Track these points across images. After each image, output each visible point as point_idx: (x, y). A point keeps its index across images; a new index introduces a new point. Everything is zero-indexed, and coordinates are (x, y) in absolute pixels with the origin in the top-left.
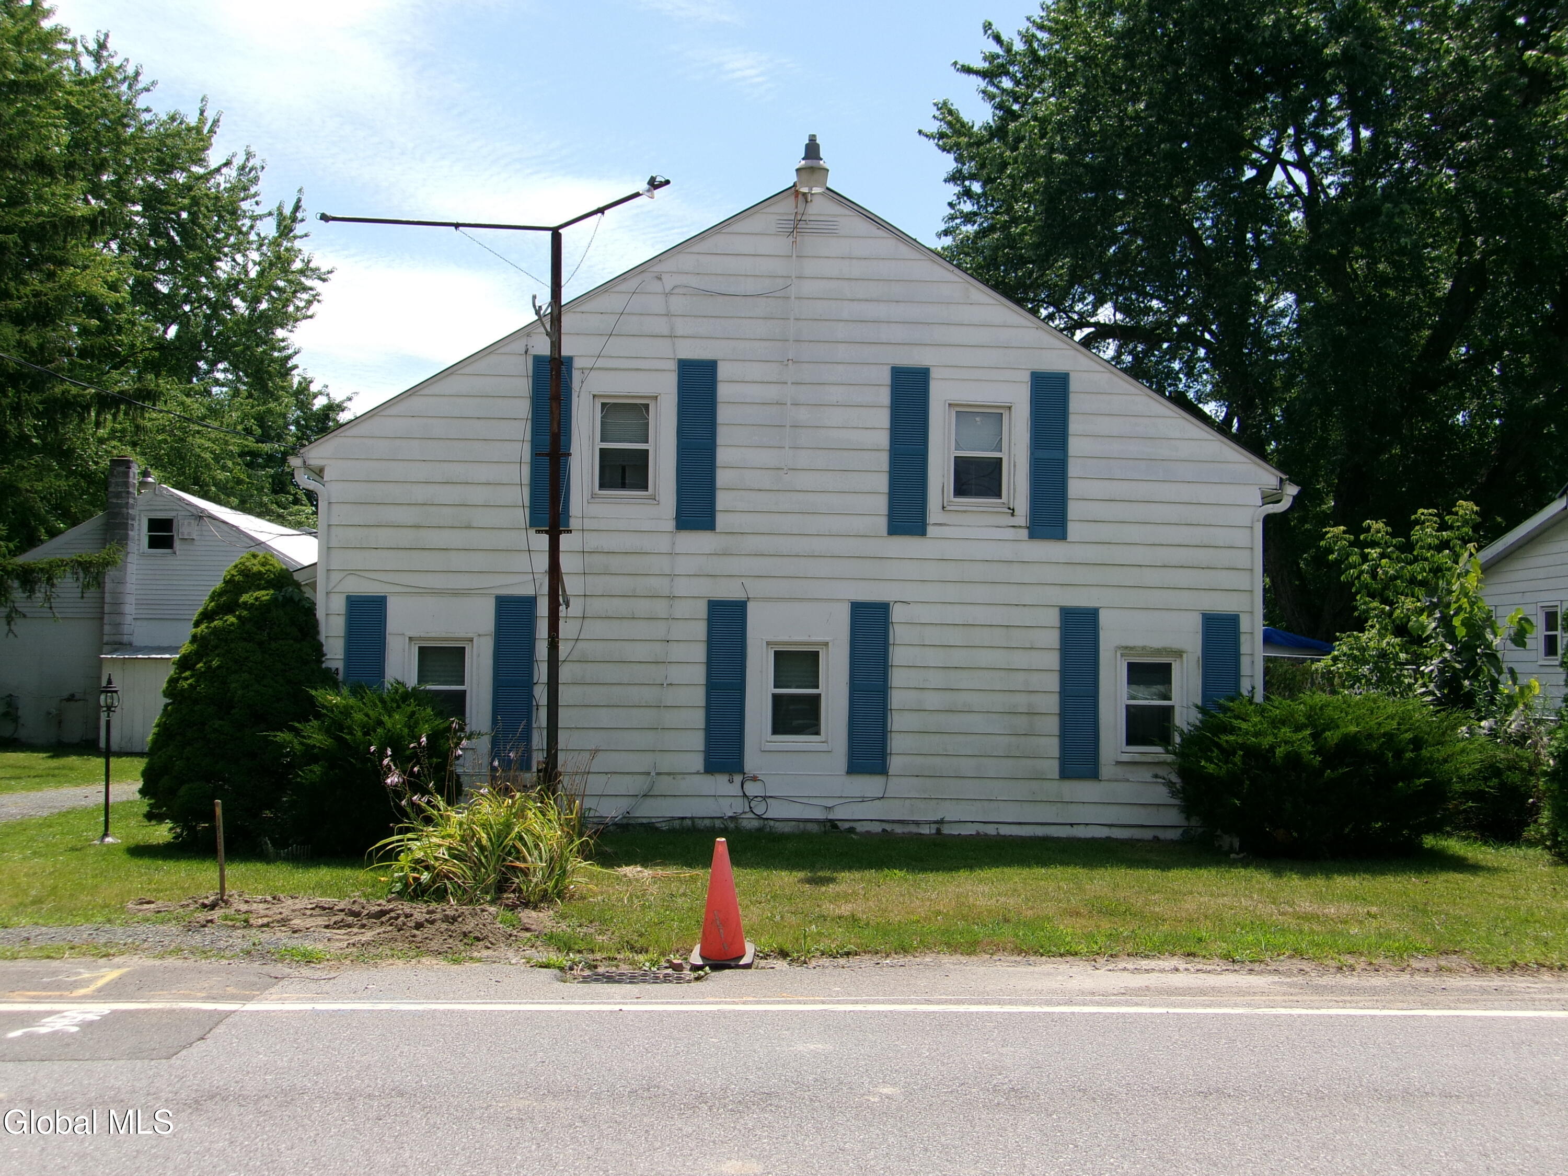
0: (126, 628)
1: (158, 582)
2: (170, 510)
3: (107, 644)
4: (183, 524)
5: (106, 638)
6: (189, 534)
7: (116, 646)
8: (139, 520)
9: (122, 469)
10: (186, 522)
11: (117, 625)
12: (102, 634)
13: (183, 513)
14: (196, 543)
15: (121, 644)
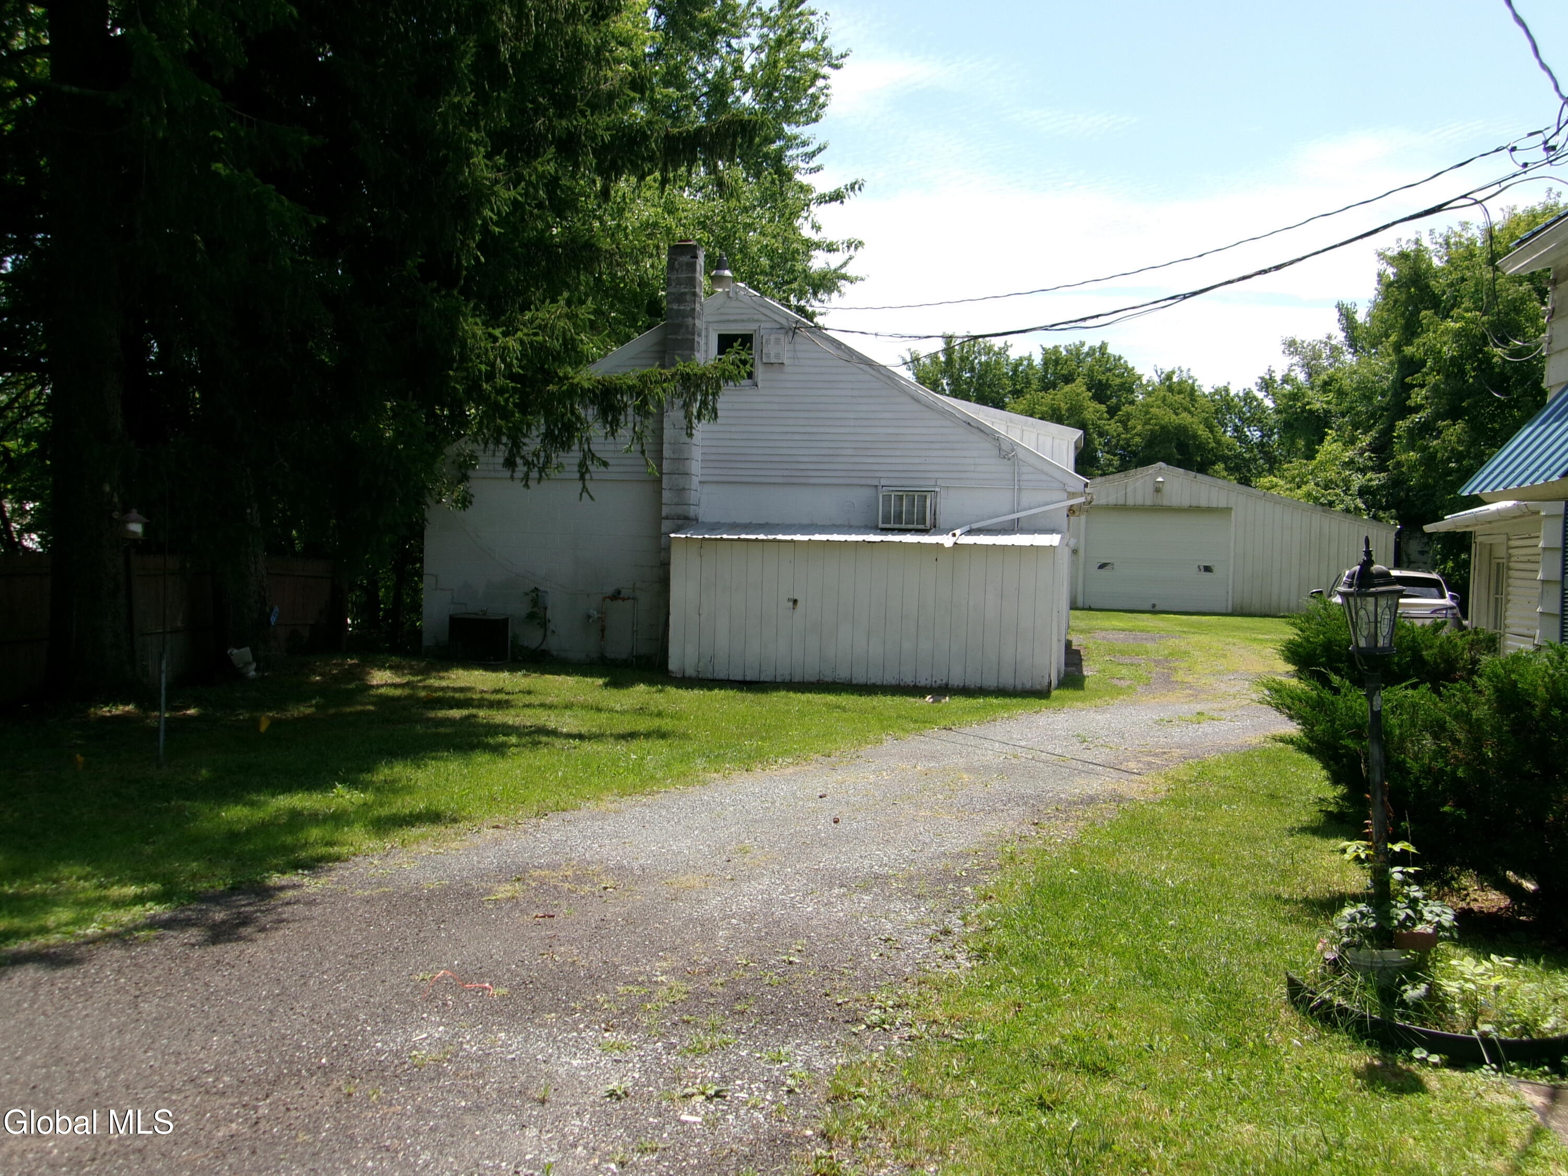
0: (693, 497)
1: (733, 429)
2: (748, 321)
3: (667, 518)
4: (768, 341)
5: (665, 511)
6: (777, 356)
7: (680, 522)
8: (707, 337)
9: (686, 259)
10: (772, 338)
11: (681, 491)
12: (660, 504)
13: (768, 325)
14: (787, 369)
15: (687, 518)
